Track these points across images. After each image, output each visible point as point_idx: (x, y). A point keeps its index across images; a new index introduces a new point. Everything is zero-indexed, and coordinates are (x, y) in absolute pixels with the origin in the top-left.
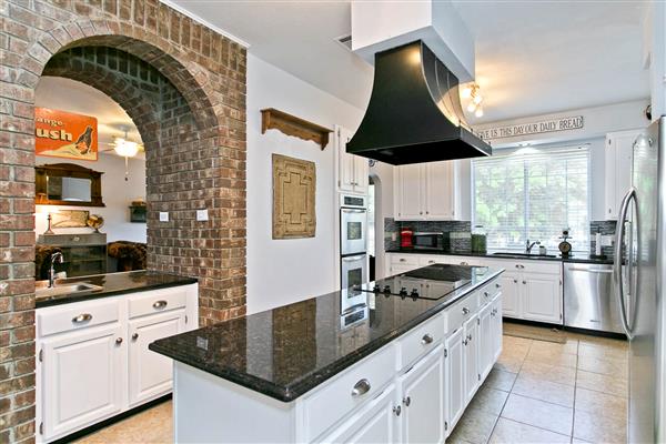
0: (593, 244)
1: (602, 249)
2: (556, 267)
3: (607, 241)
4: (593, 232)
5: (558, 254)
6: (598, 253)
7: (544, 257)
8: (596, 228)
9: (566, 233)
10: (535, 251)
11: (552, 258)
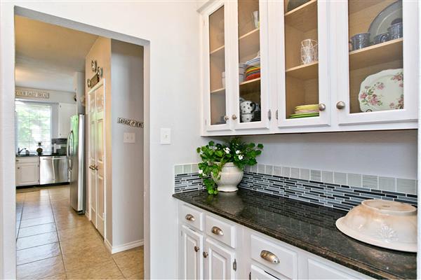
0: (53, 148)
1: (57, 150)
2: (36, 159)
3: (59, 147)
4: (53, 143)
5: (36, 154)
6: (55, 152)
7: (28, 155)
8: (54, 141)
9: (40, 144)
10: (23, 153)
11: (33, 156)
